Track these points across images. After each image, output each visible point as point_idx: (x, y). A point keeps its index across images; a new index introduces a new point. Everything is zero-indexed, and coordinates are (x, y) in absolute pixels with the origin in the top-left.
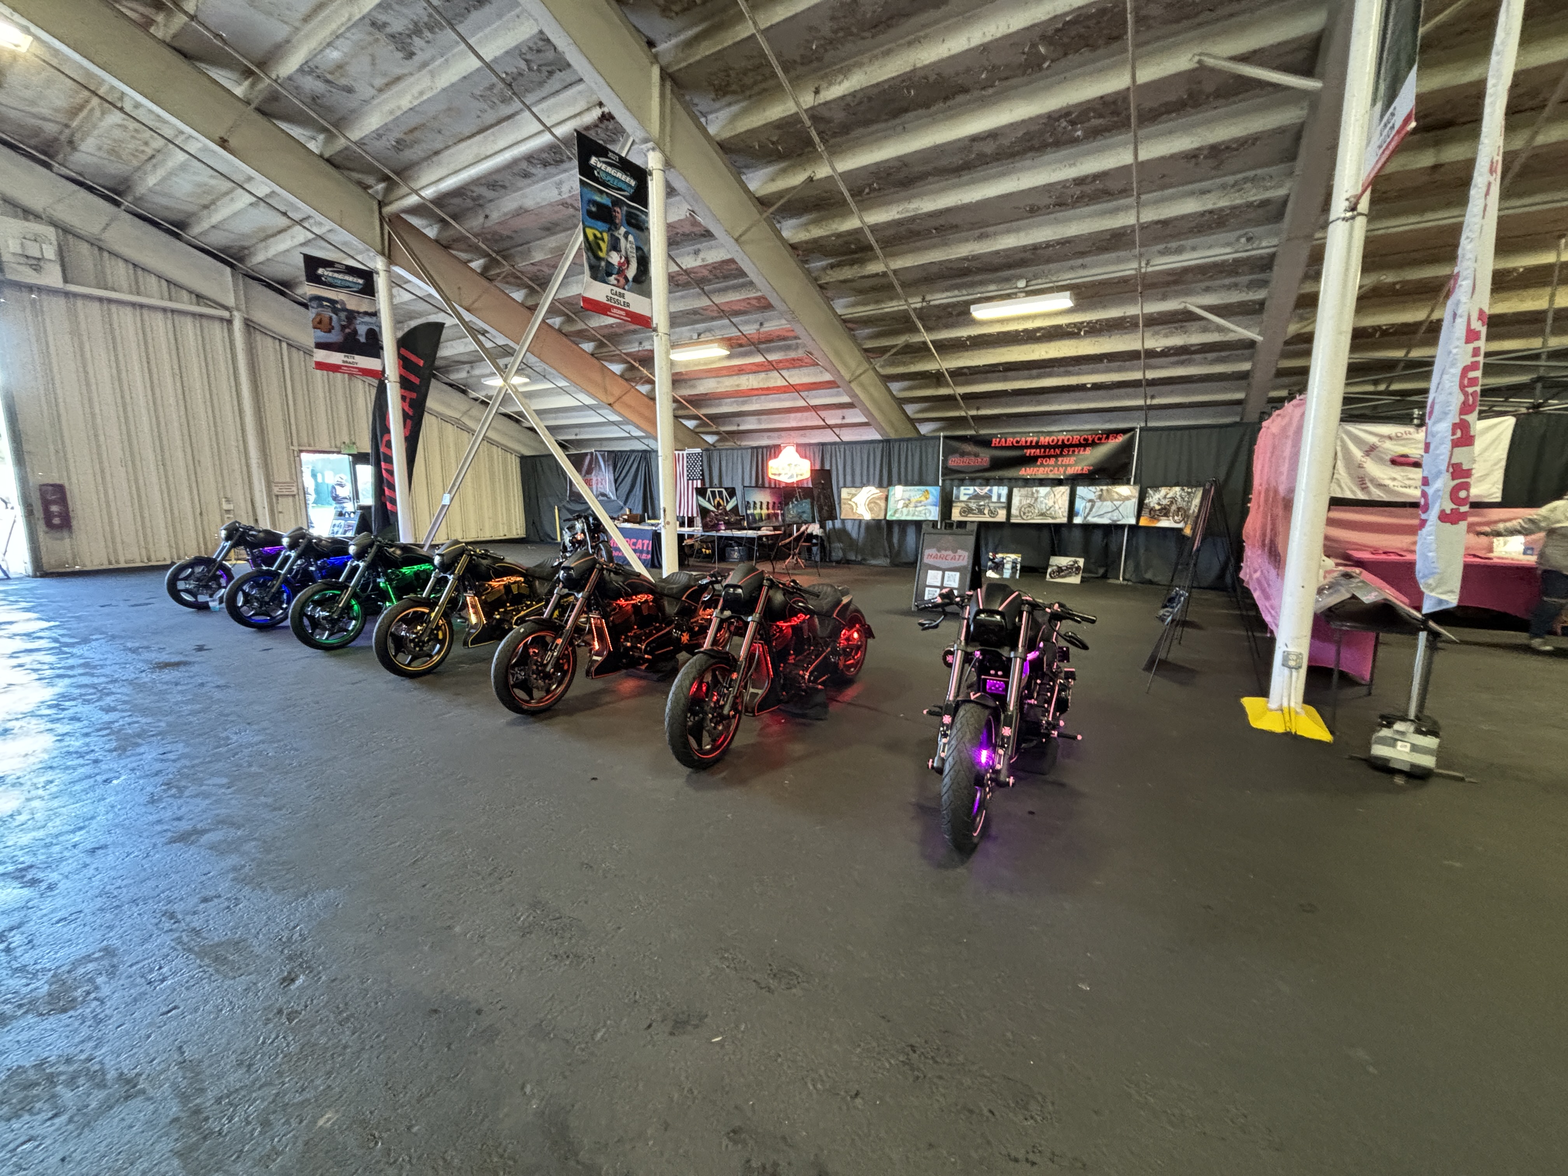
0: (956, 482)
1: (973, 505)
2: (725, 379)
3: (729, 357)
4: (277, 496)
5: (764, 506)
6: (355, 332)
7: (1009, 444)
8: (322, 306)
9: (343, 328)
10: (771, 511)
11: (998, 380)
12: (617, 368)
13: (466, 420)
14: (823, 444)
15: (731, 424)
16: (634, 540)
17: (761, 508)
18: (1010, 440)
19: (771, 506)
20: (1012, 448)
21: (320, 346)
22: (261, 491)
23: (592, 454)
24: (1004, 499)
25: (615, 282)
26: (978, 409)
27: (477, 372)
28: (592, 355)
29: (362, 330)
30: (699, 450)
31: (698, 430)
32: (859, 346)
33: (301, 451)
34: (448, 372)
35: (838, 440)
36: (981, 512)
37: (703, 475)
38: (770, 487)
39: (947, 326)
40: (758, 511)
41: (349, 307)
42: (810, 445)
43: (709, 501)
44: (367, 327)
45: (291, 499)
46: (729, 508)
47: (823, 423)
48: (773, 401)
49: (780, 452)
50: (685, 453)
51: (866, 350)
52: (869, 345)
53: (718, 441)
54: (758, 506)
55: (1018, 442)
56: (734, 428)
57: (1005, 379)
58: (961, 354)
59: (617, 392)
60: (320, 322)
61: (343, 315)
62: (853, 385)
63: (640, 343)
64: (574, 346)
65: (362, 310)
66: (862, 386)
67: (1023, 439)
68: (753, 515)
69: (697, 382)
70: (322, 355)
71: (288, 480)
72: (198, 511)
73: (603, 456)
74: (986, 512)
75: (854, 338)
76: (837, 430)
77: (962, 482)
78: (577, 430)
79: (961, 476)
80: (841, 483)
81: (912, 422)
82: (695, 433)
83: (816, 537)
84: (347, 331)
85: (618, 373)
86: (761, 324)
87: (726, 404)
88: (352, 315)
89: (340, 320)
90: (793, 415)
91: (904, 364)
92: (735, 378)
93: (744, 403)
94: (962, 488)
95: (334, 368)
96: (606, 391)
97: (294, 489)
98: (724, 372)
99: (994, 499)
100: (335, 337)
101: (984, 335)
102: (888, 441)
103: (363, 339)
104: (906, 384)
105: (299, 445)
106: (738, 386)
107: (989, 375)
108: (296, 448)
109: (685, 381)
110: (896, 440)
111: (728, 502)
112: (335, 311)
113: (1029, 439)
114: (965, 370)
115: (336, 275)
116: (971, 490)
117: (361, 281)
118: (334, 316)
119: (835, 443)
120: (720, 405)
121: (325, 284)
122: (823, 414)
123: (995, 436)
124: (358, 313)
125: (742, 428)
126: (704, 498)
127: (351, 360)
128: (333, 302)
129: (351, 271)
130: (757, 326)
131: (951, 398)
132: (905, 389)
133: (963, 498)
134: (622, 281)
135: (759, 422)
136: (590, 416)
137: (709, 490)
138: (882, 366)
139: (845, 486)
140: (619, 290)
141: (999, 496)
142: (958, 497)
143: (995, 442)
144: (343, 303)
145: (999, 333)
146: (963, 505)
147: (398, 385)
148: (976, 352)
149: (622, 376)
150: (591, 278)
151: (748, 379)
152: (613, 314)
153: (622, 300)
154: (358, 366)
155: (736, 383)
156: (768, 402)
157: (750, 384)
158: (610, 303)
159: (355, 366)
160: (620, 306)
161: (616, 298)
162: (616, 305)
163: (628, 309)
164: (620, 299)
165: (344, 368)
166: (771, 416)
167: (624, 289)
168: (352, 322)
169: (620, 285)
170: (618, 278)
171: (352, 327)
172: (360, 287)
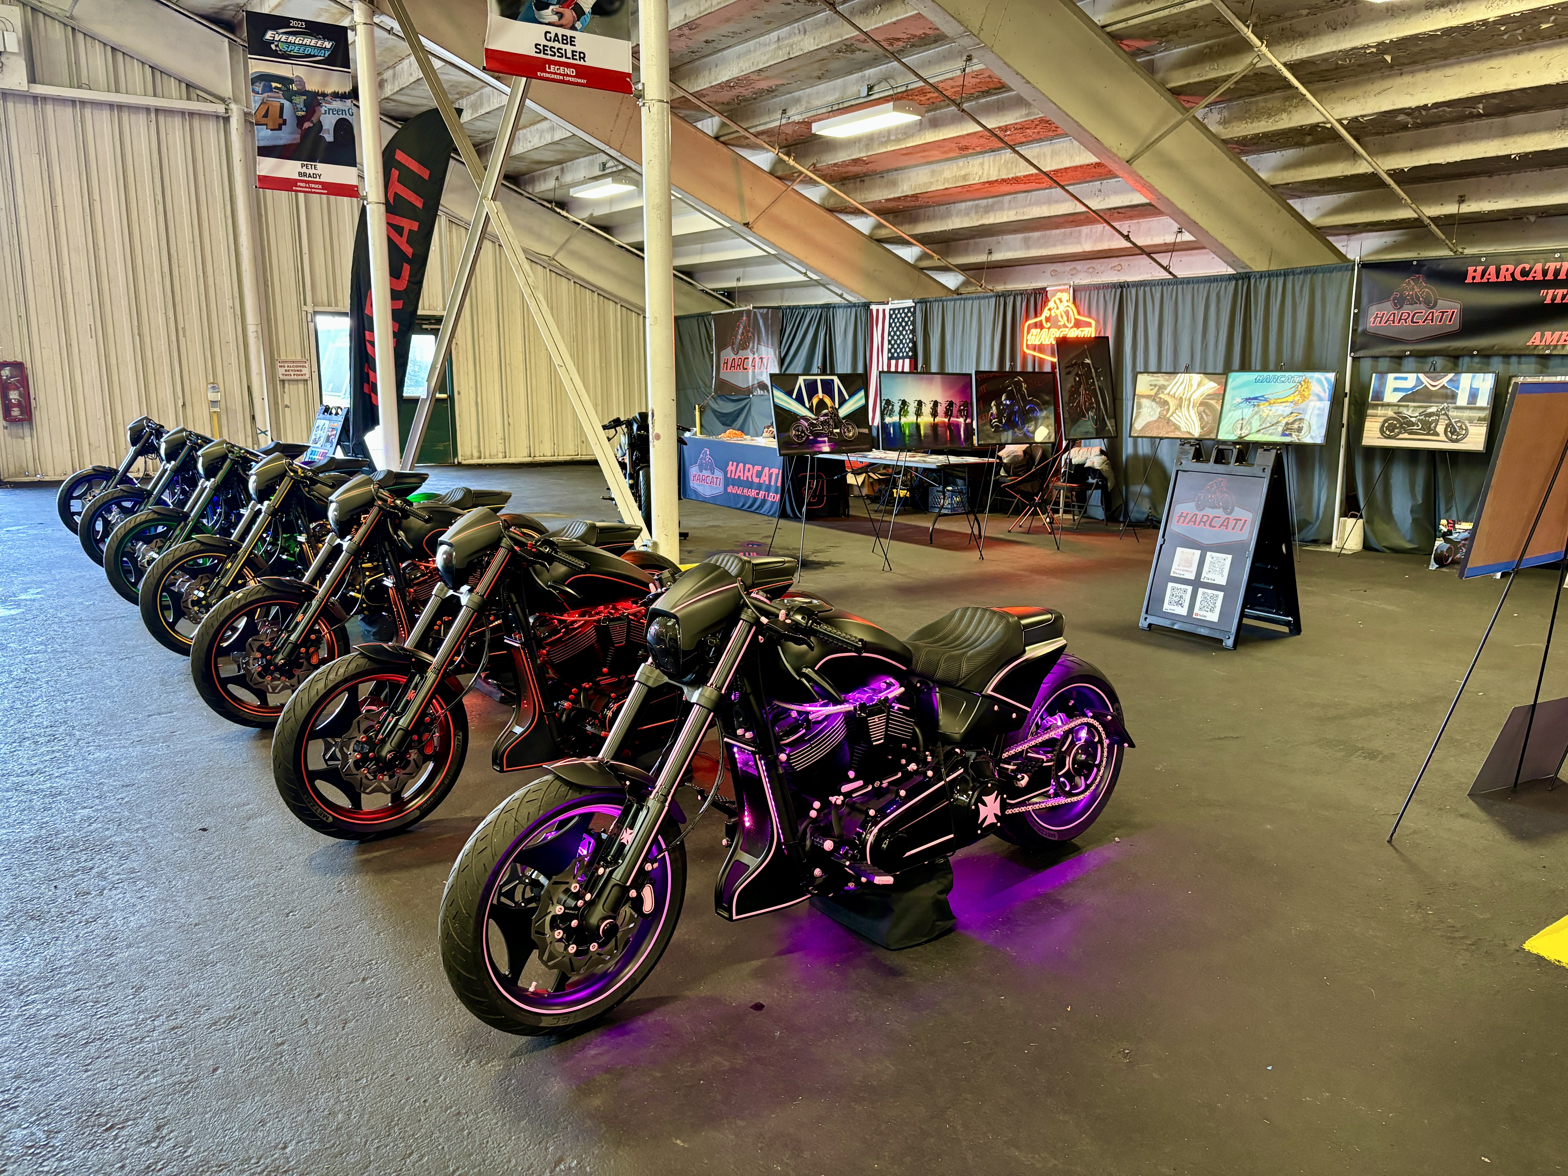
0: (1384, 363)
1: (1411, 412)
2: (945, 166)
4: (283, 381)
5: (927, 409)
6: (319, 126)
7: (1507, 277)
8: (271, 89)
9: (300, 121)
10: (941, 419)
12: (763, 159)
14: (1122, 286)
15: (977, 251)
17: (918, 413)
18: (1508, 270)
19: (941, 409)
20: (1513, 285)
21: (265, 151)
22: (260, 374)
23: (749, 311)
24: (1484, 400)
25: (555, 18)
28: (717, 138)
29: (328, 122)
30: (909, 303)
31: (924, 264)
32: (1161, 85)
33: (315, 313)
35: (1165, 275)
36: (1428, 429)
37: (914, 349)
38: (942, 373)
39: (1333, 27)
40: (911, 418)
41: (309, 87)
42: (1098, 287)
43: (800, 400)
44: (337, 117)
45: (301, 386)
46: (843, 412)
47: (1125, 244)
48: (1039, 203)
49: (1046, 301)
50: (887, 308)
51: (1176, 92)
52: (1178, 80)
53: (965, 284)
54: (912, 408)
55: (1524, 273)
56: (982, 258)
57: (1506, 133)
58: (1387, 83)
59: (763, 201)
60: (266, 115)
61: (300, 100)
65: (329, 90)
67: (1539, 267)
68: (898, 426)
69: (900, 175)
70: (268, 166)
71: (299, 358)
73: (765, 317)
74: (1440, 429)
75: (1150, 69)
76: (1164, 259)
77: (1397, 363)
79: (1396, 349)
80: (1140, 367)
81: (1320, 233)
82: (918, 269)
84: (307, 125)
85: (766, 168)
86: (969, 58)
87: (959, 213)
88: (314, 100)
89: (295, 109)
90: (1085, 230)
91: (1269, 114)
92: (961, 163)
93: (988, 210)
94: (1391, 376)
95: (287, 185)
96: (741, 199)
98: (936, 154)
99: (1462, 400)
100: (286, 136)
101: (1415, 38)
102: (1244, 278)
103: (329, 137)
104: (1290, 154)
105: (315, 304)
106: (965, 177)
108: (310, 310)
109: (881, 174)
110: (1262, 275)
111: (843, 402)
112: (289, 95)
113: (1552, 266)
114: (1401, 117)
115: (292, 39)
116: (1410, 380)
117: (328, 45)
118: (287, 104)
119: (1162, 283)
120: (947, 216)
121: (275, 54)
122: (1124, 226)
123: (1475, 259)
124: (324, 95)
125: (997, 256)
126: (789, 394)
127: (312, 171)
128: (285, 81)
129: (314, 29)
130: (961, 64)
131: (1371, 181)
132: (1287, 167)
133: (1391, 397)
134: (569, 14)
135: (1027, 244)
136: (740, 247)
137: (801, 380)
138: (1224, 122)
139: (1146, 372)
140: (561, 31)
141: (1473, 395)
142: (1379, 396)
143: (1473, 273)
144: (301, 82)
145: (1448, 32)
146: (1390, 413)
147: (382, 208)
148: (1420, 77)
149: (772, 173)
150: (503, 14)
151: (982, 164)
152: (548, 75)
153: (569, 48)
154: (322, 180)
155: (963, 173)
156: (1029, 205)
157: (985, 172)
158: (541, 55)
159: (318, 179)
160: (564, 59)
161: (557, 45)
162: (556, 58)
163: (582, 63)
164: (564, 47)
165: (301, 184)
166: (1048, 232)
167: (573, 28)
168: (314, 112)
169: (563, 21)
170: (561, 10)
171: (314, 119)
172: (327, 54)
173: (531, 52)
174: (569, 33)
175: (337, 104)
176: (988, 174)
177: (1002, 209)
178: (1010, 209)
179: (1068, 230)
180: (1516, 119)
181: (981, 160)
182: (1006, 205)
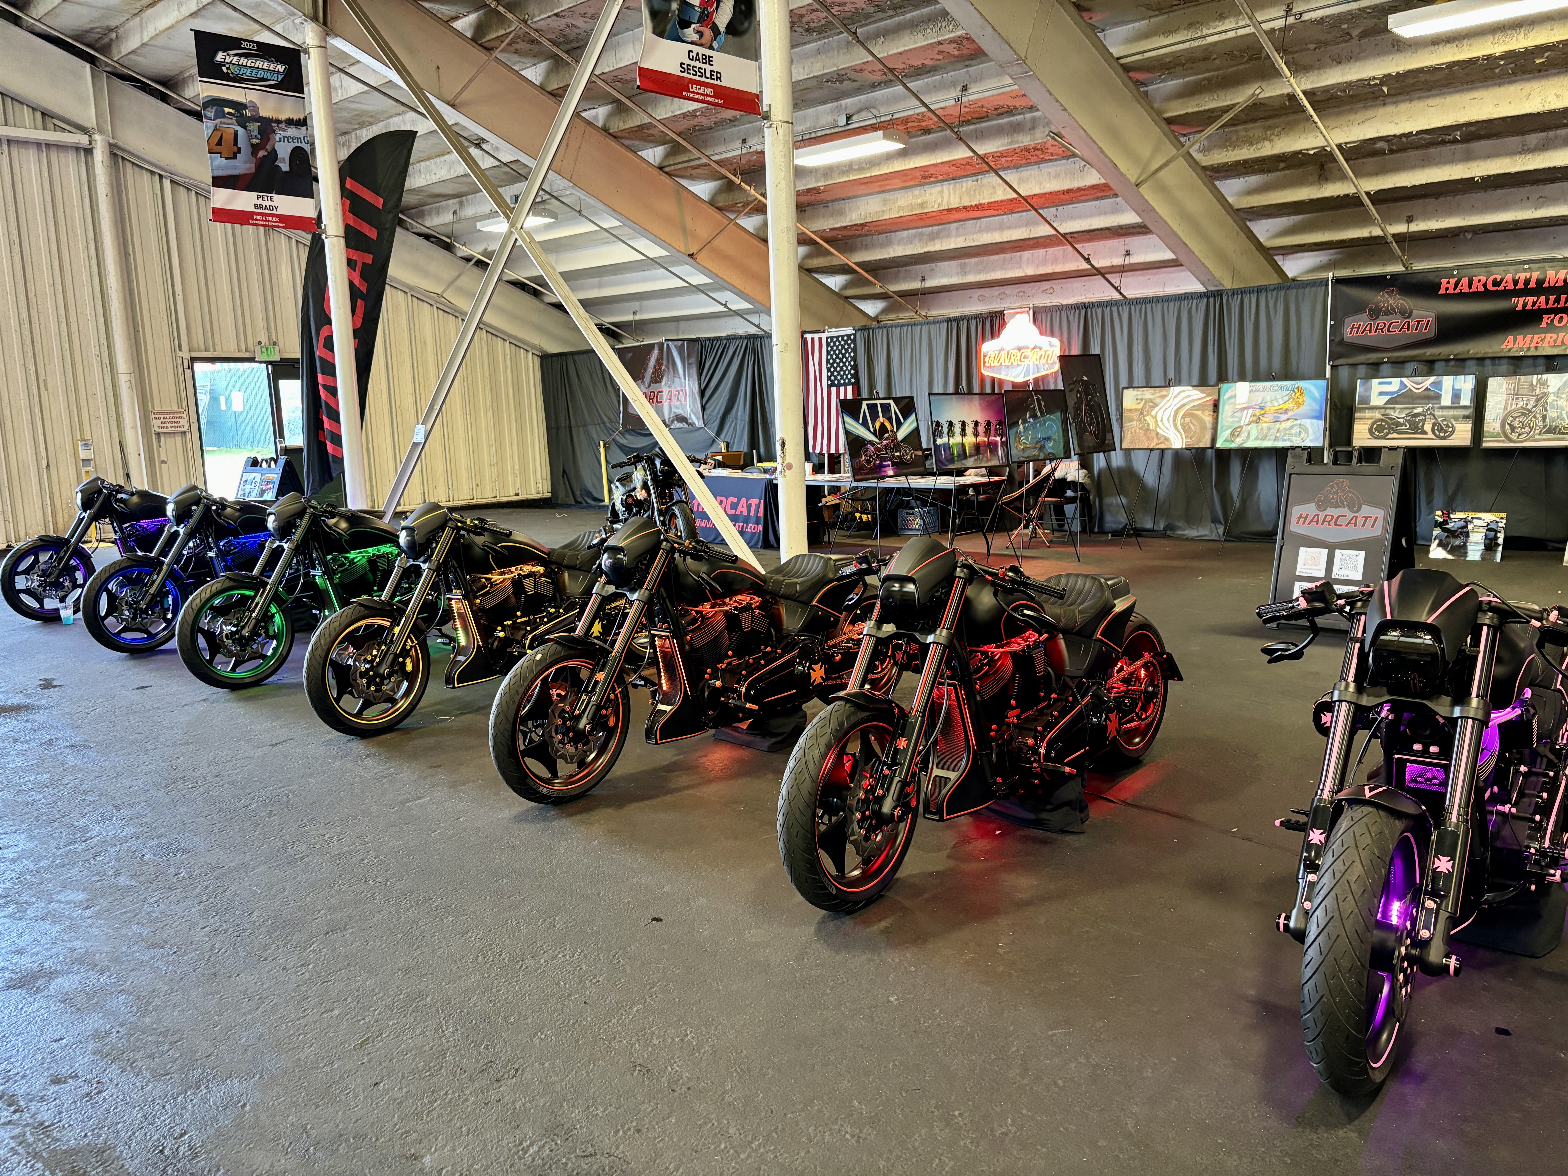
0: (1362, 370)
1: (1399, 414)
2: (899, 195)
3: (902, 154)
4: (158, 435)
5: (969, 430)
6: (273, 154)
7: (1477, 287)
8: (223, 115)
9: (255, 148)
10: (982, 438)
11: (1452, 161)
12: (703, 189)
13: (451, 296)
14: (1086, 306)
15: (908, 278)
16: (735, 500)
17: (963, 434)
18: (1481, 279)
19: (981, 429)
20: (1485, 294)
21: (219, 182)
22: (135, 427)
24: (1466, 400)
25: (696, 37)
26: (1410, 220)
27: (469, 212)
28: (661, 168)
29: (284, 151)
30: (849, 331)
31: (849, 292)
32: (1157, 114)
33: (193, 360)
34: (422, 215)
35: (1116, 296)
36: (1416, 428)
37: (856, 376)
38: (982, 394)
39: (1338, 60)
40: (957, 439)
41: (263, 113)
42: (1061, 308)
43: (865, 424)
44: (292, 145)
45: (178, 439)
46: (901, 435)
47: (1085, 266)
48: (988, 229)
49: (1003, 324)
50: (824, 336)
51: (1170, 121)
52: (1177, 109)
53: (884, 311)
54: (957, 429)
55: (1496, 283)
56: (915, 285)
57: (1469, 157)
58: (1370, 113)
59: (703, 231)
60: (220, 143)
61: (254, 127)
62: (1143, 190)
63: (744, 141)
64: (630, 155)
65: (283, 117)
66: (1163, 189)
67: (1509, 277)
68: (947, 447)
69: (847, 205)
70: (223, 198)
71: (175, 408)
72: (44, 464)
73: (680, 350)
74: (1428, 427)
75: (1146, 99)
76: (1114, 278)
77: (1375, 370)
78: (635, 305)
79: (1373, 357)
80: (1124, 382)
81: (1268, 254)
82: (843, 298)
83: (1073, 485)
84: (261, 153)
85: (706, 197)
86: (965, 88)
87: (900, 242)
88: (267, 126)
89: (250, 137)
90: (1026, 254)
91: (1250, 142)
92: (917, 191)
93: (932, 237)
94: (1375, 381)
95: (241, 218)
96: (684, 230)
97: (184, 422)
98: (897, 183)
99: (1446, 401)
100: (242, 165)
101: (1421, 70)
102: (1218, 294)
103: (285, 167)
104: (1254, 180)
105: (190, 350)
106: (922, 205)
107: (1432, 150)
108: (186, 355)
109: (825, 204)
110: (1234, 292)
111: (899, 424)
112: (243, 122)
113: (1522, 276)
114: (1380, 145)
115: (243, 61)
116: (1394, 385)
117: (281, 68)
118: (241, 130)
119: (1110, 304)
120: (888, 244)
121: (226, 77)
122: (1086, 248)
123: (1447, 272)
124: (278, 122)
125: (931, 283)
126: (857, 419)
127: (268, 203)
128: (238, 106)
129: (265, 51)
130: (956, 93)
131: (1350, 202)
132: (1250, 192)
133: (1377, 400)
134: (708, 33)
135: (964, 271)
136: (657, 278)
137: (865, 403)
138: (1204, 150)
139: (1130, 386)
140: (702, 50)
141: (1456, 395)
142: (1366, 400)
143: (1447, 285)
144: (255, 108)
145: (1451, 65)
146: (1377, 415)
147: (342, 241)
148: (1403, 106)
149: (712, 203)
150: (654, 33)
151: (941, 192)
152: (691, 95)
153: (707, 67)
154: (280, 212)
155: (919, 201)
156: (979, 231)
157: (945, 201)
158: (685, 75)
159: (274, 212)
160: (703, 79)
161: (698, 64)
162: (697, 78)
163: (718, 83)
164: (703, 66)
165: (258, 217)
166: (986, 258)
167: (711, 47)
168: (269, 139)
169: (703, 41)
170: (701, 29)
171: (268, 147)
172: (280, 78)
173: (676, 71)
174: (708, 52)
175: (292, 132)
176: (949, 202)
177: (949, 236)
178: (957, 236)
179: (1008, 256)
180: (1476, 145)
181: (939, 188)
182: (954, 233)
